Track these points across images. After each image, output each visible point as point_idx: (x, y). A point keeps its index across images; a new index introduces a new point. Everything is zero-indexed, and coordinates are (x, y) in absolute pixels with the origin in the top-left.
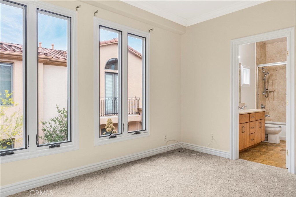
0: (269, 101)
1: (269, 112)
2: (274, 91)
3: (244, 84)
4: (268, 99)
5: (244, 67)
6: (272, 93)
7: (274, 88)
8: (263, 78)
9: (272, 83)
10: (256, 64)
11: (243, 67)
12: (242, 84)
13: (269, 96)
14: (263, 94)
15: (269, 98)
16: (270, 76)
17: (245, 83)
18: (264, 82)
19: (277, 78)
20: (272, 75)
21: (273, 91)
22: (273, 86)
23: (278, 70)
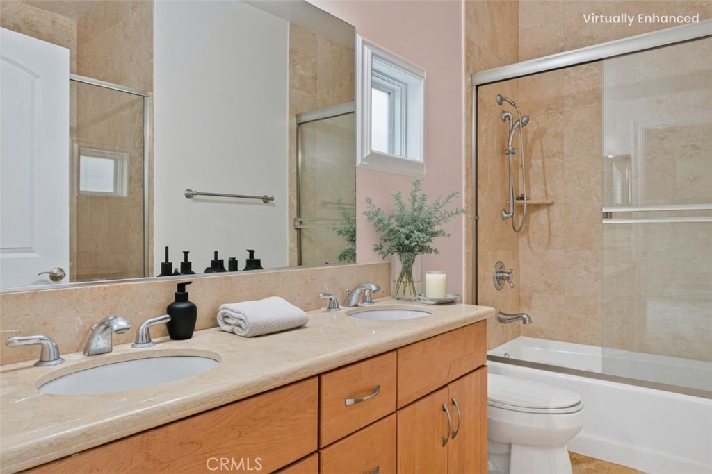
0: (530, 247)
1: (530, 298)
2: (552, 204)
3: (375, 156)
4: (529, 242)
5: (373, 55)
6: (543, 213)
7: (550, 192)
8: (503, 146)
9: (544, 167)
10: (467, 69)
11: (368, 52)
12: (366, 154)
13: (533, 226)
14: (503, 218)
15: (530, 234)
16: (533, 140)
17: (403, 156)
18: (506, 162)
19: (562, 146)
20: (541, 133)
21: (548, 205)
22: (545, 184)
23: (566, 109)
